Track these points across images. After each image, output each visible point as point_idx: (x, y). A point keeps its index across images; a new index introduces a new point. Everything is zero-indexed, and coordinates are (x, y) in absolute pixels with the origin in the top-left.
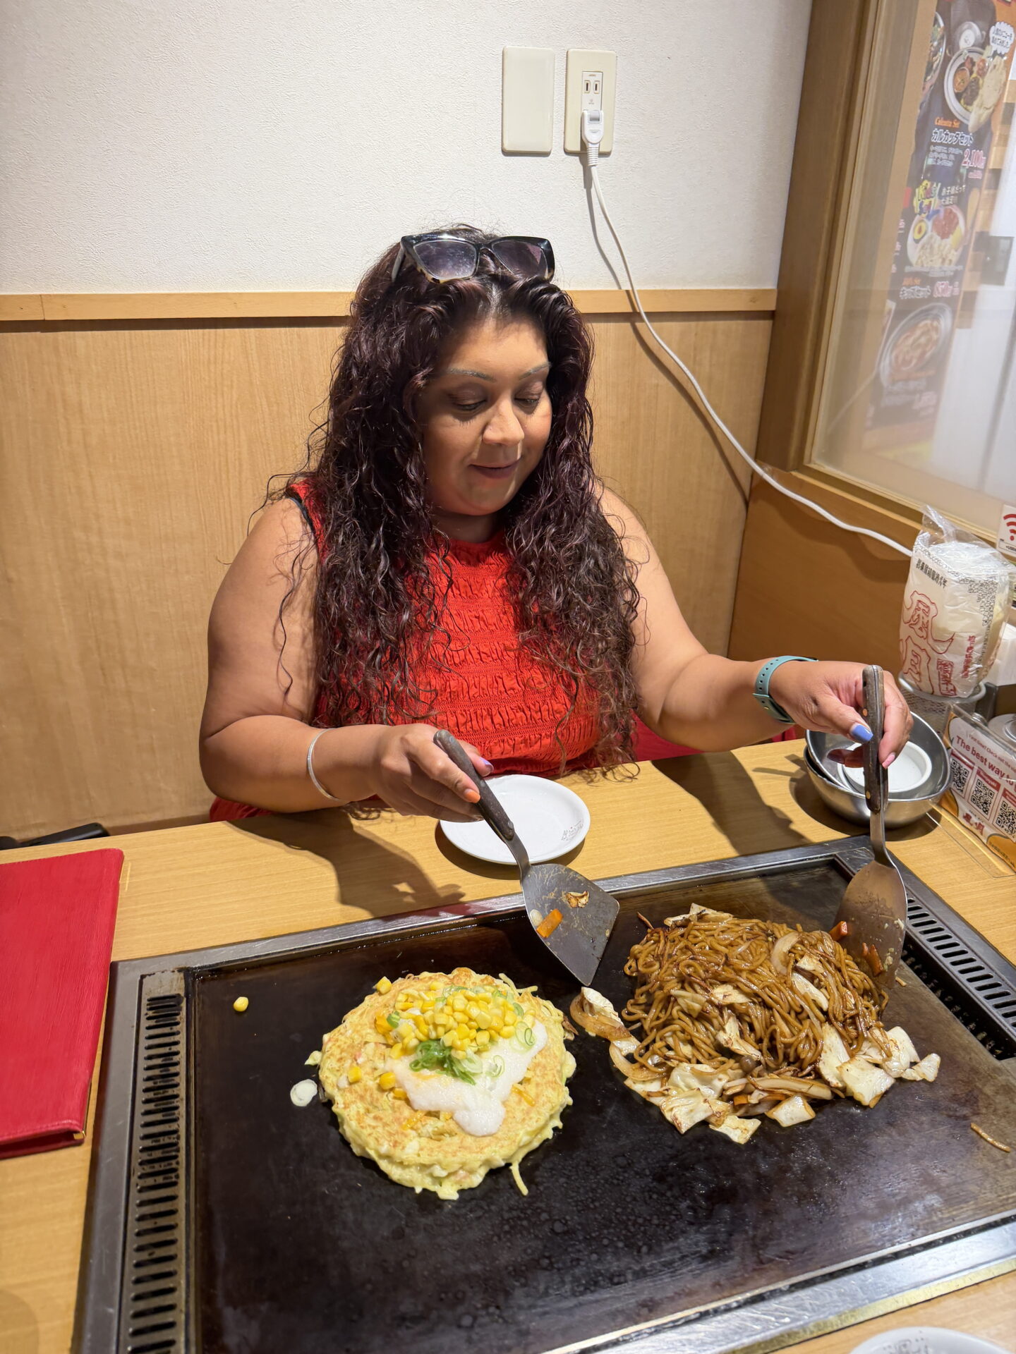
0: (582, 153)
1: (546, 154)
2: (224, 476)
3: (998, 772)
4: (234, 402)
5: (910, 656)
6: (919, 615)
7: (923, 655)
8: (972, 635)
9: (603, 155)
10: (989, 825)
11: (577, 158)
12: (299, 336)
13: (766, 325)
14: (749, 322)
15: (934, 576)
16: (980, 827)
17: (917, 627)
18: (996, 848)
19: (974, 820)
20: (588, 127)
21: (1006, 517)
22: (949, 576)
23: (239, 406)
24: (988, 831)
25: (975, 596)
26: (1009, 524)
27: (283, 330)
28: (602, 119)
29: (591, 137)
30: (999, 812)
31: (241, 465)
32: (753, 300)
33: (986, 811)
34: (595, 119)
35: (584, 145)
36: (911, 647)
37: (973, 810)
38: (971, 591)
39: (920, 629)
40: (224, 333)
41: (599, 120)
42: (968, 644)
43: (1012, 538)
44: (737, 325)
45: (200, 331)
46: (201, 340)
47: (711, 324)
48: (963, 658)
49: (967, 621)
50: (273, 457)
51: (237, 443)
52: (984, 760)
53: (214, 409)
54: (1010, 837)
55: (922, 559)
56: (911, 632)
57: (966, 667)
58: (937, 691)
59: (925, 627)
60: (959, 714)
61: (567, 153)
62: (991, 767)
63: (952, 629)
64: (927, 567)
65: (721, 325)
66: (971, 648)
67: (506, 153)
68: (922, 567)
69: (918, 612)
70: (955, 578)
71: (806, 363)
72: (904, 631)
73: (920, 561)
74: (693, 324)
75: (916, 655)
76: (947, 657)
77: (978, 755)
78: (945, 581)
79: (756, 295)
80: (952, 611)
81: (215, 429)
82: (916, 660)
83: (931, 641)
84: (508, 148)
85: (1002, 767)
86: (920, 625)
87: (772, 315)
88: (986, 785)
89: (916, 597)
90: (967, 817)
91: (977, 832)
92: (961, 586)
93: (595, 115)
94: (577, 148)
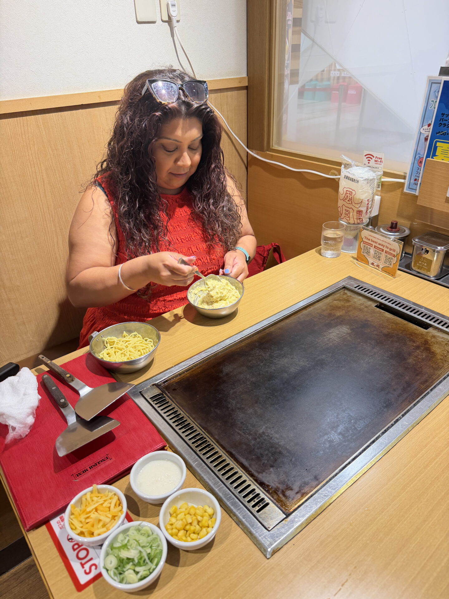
0: (169, 21)
1: (154, 22)
2: (37, 187)
3: (382, 245)
4: (36, 152)
5: (344, 212)
6: (347, 196)
7: (351, 210)
8: (368, 199)
9: (178, 21)
10: (381, 265)
11: (167, 23)
12: (61, 116)
13: (245, 91)
14: (239, 91)
15: (353, 180)
16: (378, 266)
17: (346, 201)
18: (385, 271)
19: (375, 264)
20: (171, 9)
21: (365, 156)
22: (359, 179)
23: (39, 153)
24: (381, 266)
25: (369, 184)
26: (367, 158)
27: (54, 114)
28: (176, 5)
29: (173, 14)
30: (385, 259)
31: (44, 182)
32: (240, 82)
33: (380, 260)
34: (173, 5)
35: (169, 17)
36: (344, 208)
37: (374, 261)
38: (368, 183)
39: (349, 201)
40: (27, 118)
41: (175, 6)
42: (367, 203)
43: (369, 163)
44: (235, 93)
45: (15, 119)
46: (16, 123)
47: (225, 93)
48: (366, 208)
49: (367, 194)
50: (58, 175)
51: (40, 171)
52: (376, 243)
53: (28, 157)
54: (390, 266)
55: (347, 175)
56: (344, 203)
57: (367, 211)
58: (356, 222)
59: (351, 200)
60: (364, 229)
61: (163, 21)
62: (380, 244)
63: (361, 198)
64: (349, 177)
65: (229, 93)
66: (368, 204)
67: (139, 23)
68: (347, 177)
69: (347, 195)
70: (362, 179)
71: (266, 107)
72: (340, 203)
73: (345, 176)
74: (219, 94)
75: (347, 211)
76: (361, 209)
77: (374, 241)
78: (358, 181)
79: (241, 79)
80: (361, 192)
81: (29, 166)
82: (347, 213)
83: (354, 204)
84: (139, 20)
85: (384, 243)
86: (348, 199)
87: (246, 88)
88: (378, 251)
89: (345, 190)
90: (373, 264)
91: (377, 268)
92: (365, 182)
93: (173, 3)
94: (167, 19)
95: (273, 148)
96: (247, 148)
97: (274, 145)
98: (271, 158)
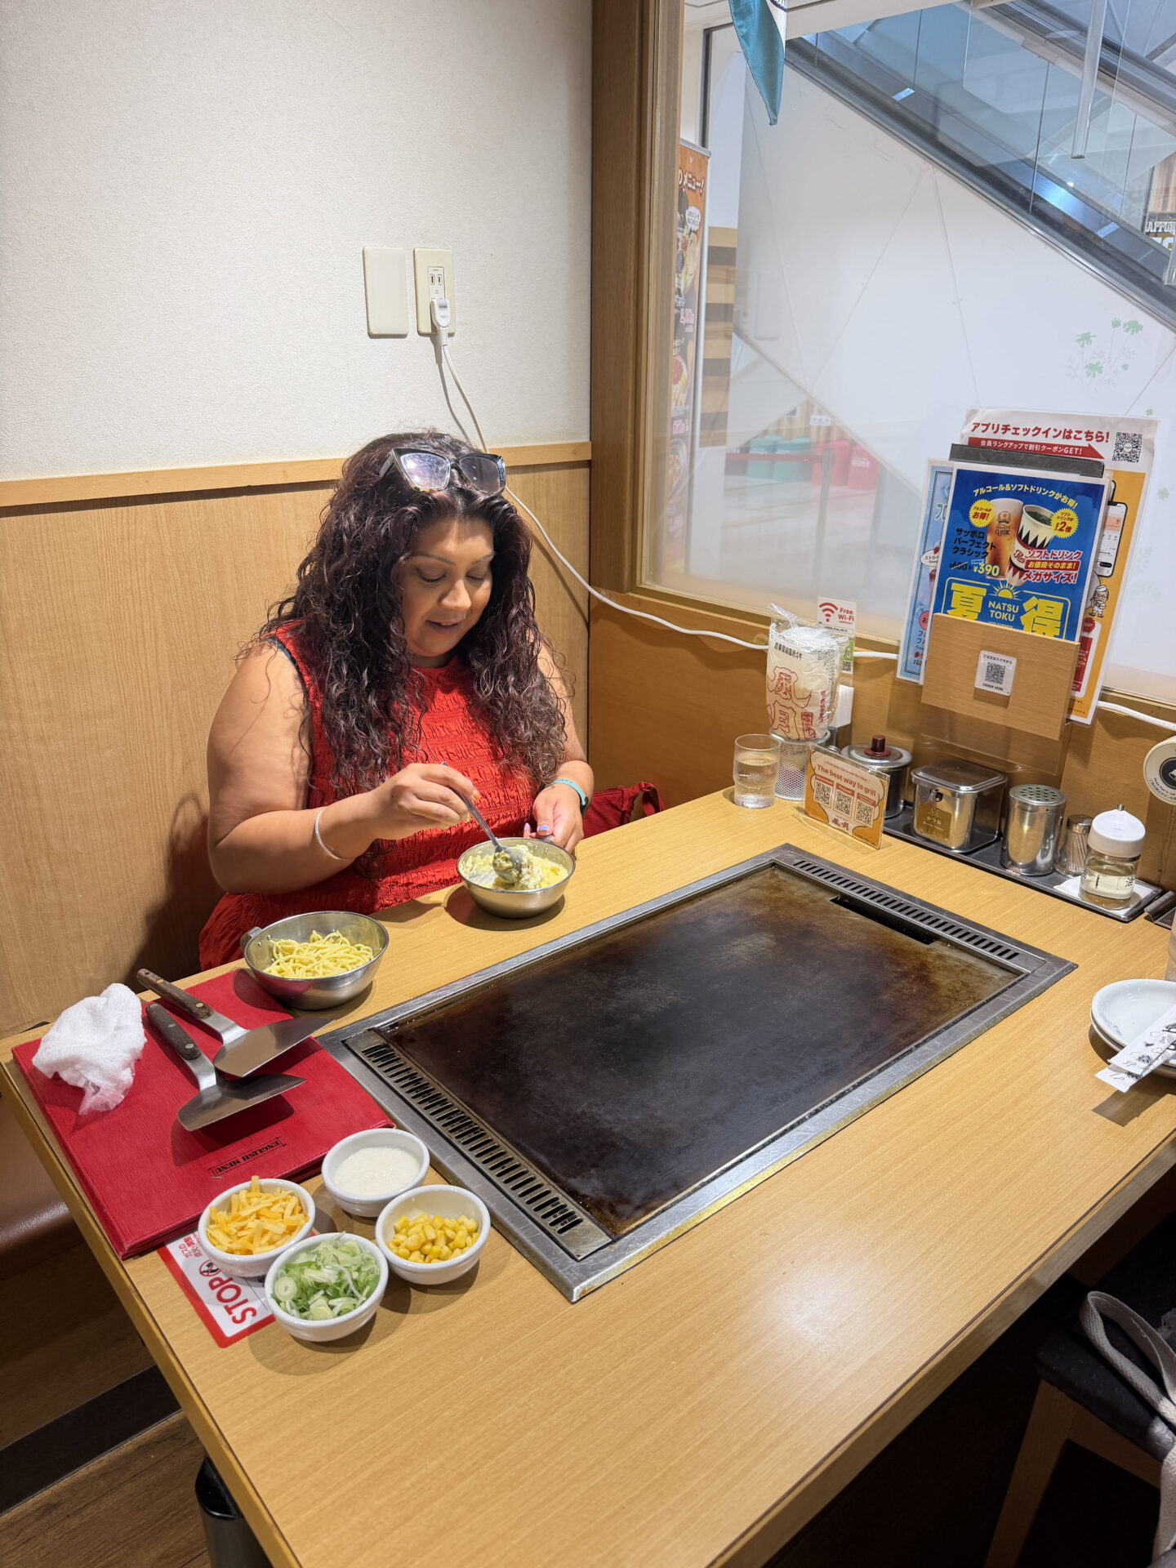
0: (434, 335)
1: (403, 336)
2: (141, 646)
3: (851, 783)
4: (148, 575)
5: (778, 715)
6: (782, 684)
7: (789, 712)
8: (823, 690)
9: (451, 335)
10: (852, 823)
11: (429, 339)
12: (205, 508)
13: (586, 470)
14: (572, 470)
15: (790, 652)
16: (845, 825)
17: (781, 693)
18: (859, 836)
19: (841, 821)
20: (439, 313)
21: (821, 606)
22: (802, 651)
23: (152, 578)
24: (852, 826)
25: (822, 662)
26: (824, 610)
28: (449, 306)
29: (441, 321)
30: (857, 810)
31: (156, 635)
32: (575, 453)
33: (848, 813)
34: (443, 307)
35: (434, 328)
36: (778, 708)
37: (839, 815)
38: (819, 659)
39: (785, 693)
40: (135, 510)
41: (446, 308)
42: (821, 698)
43: (828, 620)
44: (564, 474)
45: (113, 510)
47: (545, 474)
48: (819, 708)
49: (819, 681)
50: (186, 623)
51: (152, 613)
52: (839, 777)
53: (129, 583)
54: (868, 825)
55: (779, 642)
57: (821, 715)
58: (802, 737)
59: (789, 691)
60: (817, 750)
61: (421, 334)
62: (846, 780)
63: (810, 689)
64: (784, 647)
65: (552, 474)
66: (823, 700)
67: (372, 336)
68: (780, 647)
69: (781, 682)
70: (809, 651)
71: (628, 503)
72: (770, 698)
73: (777, 644)
74: (531, 475)
75: (784, 713)
76: (809, 710)
77: (835, 775)
78: (801, 655)
79: (578, 447)
80: (808, 675)
81: (130, 602)
82: (784, 717)
83: (795, 700)
84: (374, 331)
85: (853, 779)
86: (784, 690)
87: (589, 464)
88: (844, 794)
89: (778, 671)
90: (835, 821)
91: (845, 829)
92: (813, 656)
93: (443, 303)
94: (429, 331)
95: (644, 586)
96: (590, 584)
97: (643, 579)
98: (639, 605)
